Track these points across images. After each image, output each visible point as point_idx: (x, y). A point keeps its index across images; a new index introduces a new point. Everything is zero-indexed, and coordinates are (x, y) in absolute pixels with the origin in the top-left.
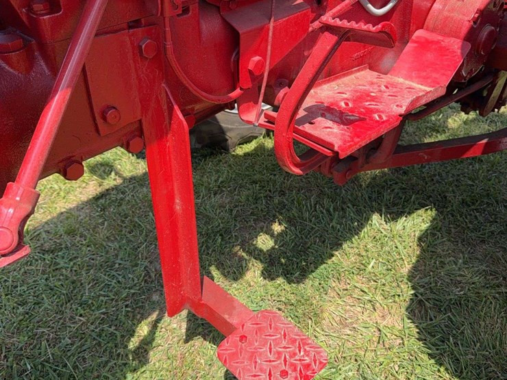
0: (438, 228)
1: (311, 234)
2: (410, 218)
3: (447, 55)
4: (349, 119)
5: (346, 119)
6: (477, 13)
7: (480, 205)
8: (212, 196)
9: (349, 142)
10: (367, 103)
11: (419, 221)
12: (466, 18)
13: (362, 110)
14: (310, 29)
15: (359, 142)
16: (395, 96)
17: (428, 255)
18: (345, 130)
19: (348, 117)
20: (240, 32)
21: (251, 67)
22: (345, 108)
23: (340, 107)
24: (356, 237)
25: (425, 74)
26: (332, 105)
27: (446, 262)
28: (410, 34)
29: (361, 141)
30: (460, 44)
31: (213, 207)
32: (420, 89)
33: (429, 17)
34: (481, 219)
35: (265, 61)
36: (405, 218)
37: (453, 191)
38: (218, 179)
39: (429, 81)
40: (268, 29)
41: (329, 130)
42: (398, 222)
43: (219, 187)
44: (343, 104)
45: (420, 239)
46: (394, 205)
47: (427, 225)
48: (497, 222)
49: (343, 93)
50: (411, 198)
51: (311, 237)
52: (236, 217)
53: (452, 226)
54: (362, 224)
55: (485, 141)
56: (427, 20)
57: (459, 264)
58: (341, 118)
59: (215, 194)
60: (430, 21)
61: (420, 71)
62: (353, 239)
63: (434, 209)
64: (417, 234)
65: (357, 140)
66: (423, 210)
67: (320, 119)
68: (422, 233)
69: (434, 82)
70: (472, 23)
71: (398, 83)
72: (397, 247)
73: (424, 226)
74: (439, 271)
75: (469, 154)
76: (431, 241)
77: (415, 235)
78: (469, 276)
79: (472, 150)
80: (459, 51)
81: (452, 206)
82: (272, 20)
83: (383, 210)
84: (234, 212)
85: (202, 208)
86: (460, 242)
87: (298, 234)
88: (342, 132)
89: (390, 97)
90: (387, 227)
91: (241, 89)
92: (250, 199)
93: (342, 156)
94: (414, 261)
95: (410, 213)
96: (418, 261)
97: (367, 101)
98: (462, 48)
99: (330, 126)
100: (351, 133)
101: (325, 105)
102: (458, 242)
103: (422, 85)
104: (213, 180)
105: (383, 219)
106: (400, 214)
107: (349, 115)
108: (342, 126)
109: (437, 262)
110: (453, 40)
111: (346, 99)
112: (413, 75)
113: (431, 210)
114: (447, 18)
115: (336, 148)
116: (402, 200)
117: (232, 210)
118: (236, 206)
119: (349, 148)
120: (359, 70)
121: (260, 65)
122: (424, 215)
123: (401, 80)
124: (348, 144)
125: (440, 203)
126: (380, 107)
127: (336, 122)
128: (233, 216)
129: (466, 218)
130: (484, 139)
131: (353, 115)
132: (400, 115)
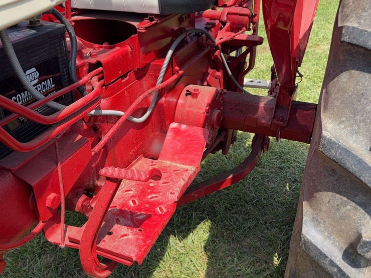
0: (215, 235)
1: (127, 271)
2: (195, 232)
3: (196, 140)
4: (139, 219)
5: (137, 220)
6: (207, 106)
7: (237, 208)
8: (37, 258)
9: (143, 246)
10: (150, 197)
11: (202, 233)
12: (201, 111)
13: (147, 206)
14: (93, 153)
15: (151, 243)
16: (167, 183)
17: (213, 260)
18: (139, 234)
19: (138, 217)
20: (33, 185)
21: (48, 204)
22: (134, 207)
23: (129, 207)
24: (162, 262)
25: (183, 156)
26: (123, 207)
27: (226, 262)
28: (167, 127)
29: (152, 241)
30: (202, 131)
31: (40, 270)
32: (183, 169)
33: (177, 112)
34: (240, 219)
35: (60, 195)
36: (192, 234)
37: (217, 201)
38: (40, 241)
39: (188, 161)
40: (57, 172)
41: (125, 237)
42: (188, 238)
43: (42, 248)
44: (131, 203)
45: (205, 248)
46: (183, 224)
47: (208, 234)
48: (250, 218)
49: (129, 190)
50: (192, 215)
51: (127, 273)
52: (62, 273)
53: (223, 231)
54: (163, 248)
55: (231, 176)
56: (176, 114)
57: (235, 261)
58: (132, 220)
59: (40, 257)
60: (178, 114)
61: (180, 155)
62: (160, 265)
63: (209, 221)
64: (203, 244)
65: (148, 242)
66: (202, 223)
67: (116, 226)
68: (206, 241)
69: (191, 161)
70: (206, 114)
71: (166, 167)
72: (191, 261)
73: (206, 236)
74: (224, 271)
75: (223, 186)
76: (213, 248)
77: (201, 246)
78: (244, 269)
79: (224, 184)
80: (202, 136)
81: (220, 214)
82: (59, 164)
83: (176, 232)
84: (60, 269)
85: (30, 273)
86: (231, 242)
87: (117, 274)
88: (136, 236)
89: (164, 185)
90: (181, 244)
91: (43, 222)
92: (71, 252)
93: (140, 262)
94: (205, 269)
95: (194, 228)
96: (208, 268)
97: (148, 195)
98: (204, 133)
99: (125, 233)
100: (143, 236)
101: (118, 208)
102: (230, 242)
103: (183, 164)
104: (35, 243)
105: (177, 239)
106: (188, 231)
107: (138, 215)
108: (135, 230)
109: (221, 264)
110: (196, 128)
111: (133, 196)
112: (176, 157)
113: (207, 221)
114: (189, 112)
115: (134, 259)
116: (187, 218)
117: (57, 268)
118: (61, 262)
119: (144, 253)
120: (137, 162)
121: (57, 200)
122: (204, 227)
123: (168, 163)
124: (143, 250)
125: (211, 214)
126: (159, 198)
127: (131, 226)
128: (59, 273)
129: (231, 221)
130: (230, 175)
131: (141, 214)
132: (175, 202)
